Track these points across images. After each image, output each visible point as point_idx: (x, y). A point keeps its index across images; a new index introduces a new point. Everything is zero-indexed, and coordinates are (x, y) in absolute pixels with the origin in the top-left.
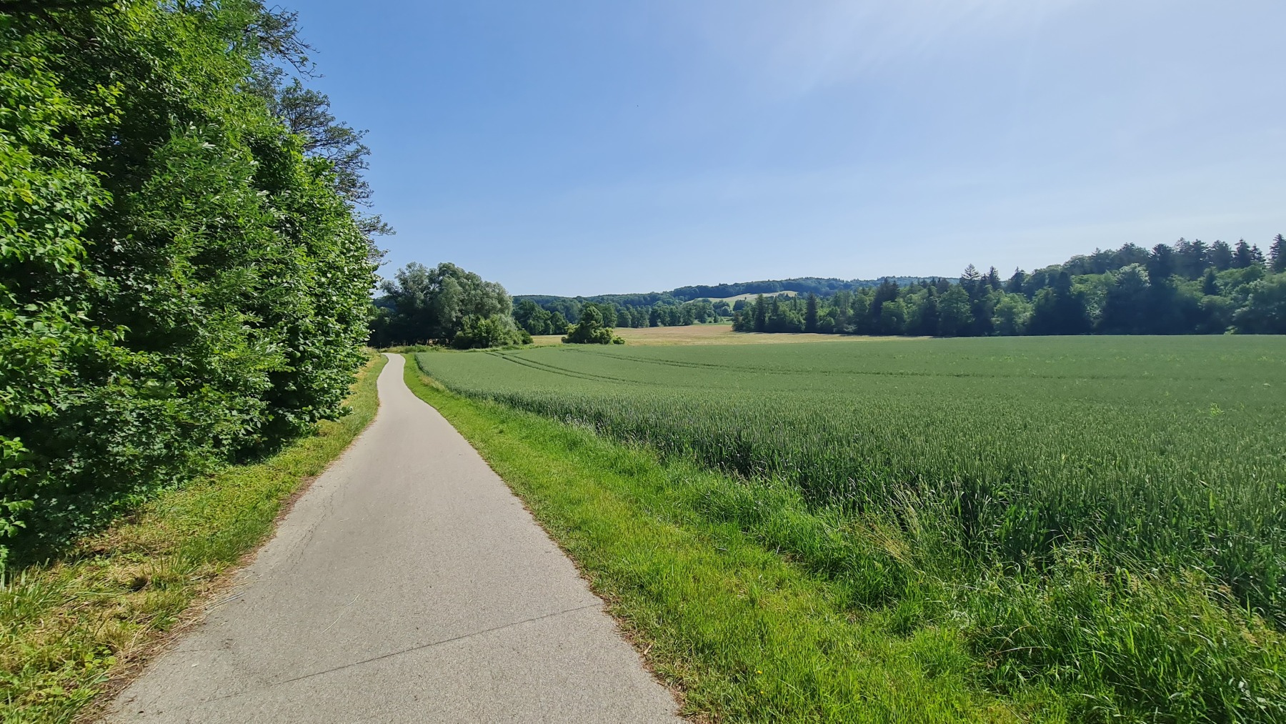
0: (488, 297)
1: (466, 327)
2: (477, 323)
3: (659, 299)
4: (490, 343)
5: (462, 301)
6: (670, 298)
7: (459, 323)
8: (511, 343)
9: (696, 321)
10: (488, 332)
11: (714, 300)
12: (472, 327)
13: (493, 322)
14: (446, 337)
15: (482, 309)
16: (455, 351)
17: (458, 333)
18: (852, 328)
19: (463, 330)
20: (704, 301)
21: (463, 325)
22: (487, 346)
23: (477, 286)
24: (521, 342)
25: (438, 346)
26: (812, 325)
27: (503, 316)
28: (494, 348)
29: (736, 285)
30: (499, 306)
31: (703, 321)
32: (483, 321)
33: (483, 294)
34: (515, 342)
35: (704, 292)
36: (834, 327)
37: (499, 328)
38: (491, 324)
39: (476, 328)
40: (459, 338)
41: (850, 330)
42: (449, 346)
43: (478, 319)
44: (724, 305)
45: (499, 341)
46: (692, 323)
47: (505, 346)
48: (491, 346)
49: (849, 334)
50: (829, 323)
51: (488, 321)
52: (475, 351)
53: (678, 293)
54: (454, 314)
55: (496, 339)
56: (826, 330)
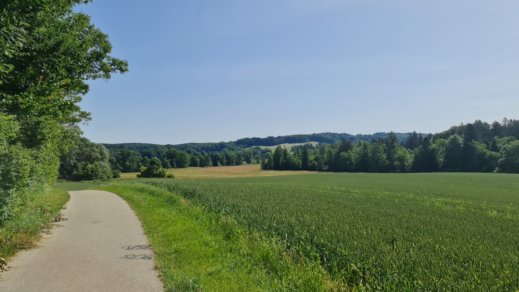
0: (94, 151)
1: (79, 169)
2: (86, 167)
3: (225, 147)
4: (93, 178)
5: (78, 154)
6: (233, 146)
7: (75, 166)
8: (106, 178)
9: (244, 163)
10: (92, 172)
11: (263, 148)
12: (83, 169)
13: (96, 166)
14: (66, 174)
15: (90, 159)
16: (72, 182)
17: (75, 172)
18: (326, 168)
19: (77, 170)
20: (256, 148)
21: (77, 168)
22: (91, 179)
23: (87, 146)
24: (112, 177)
25: (62, 180)
26: (306, 166)
27: (102, 162)
28: (95, 180)
29: (279, 137)
30: (100, 157)
31: (249, 162)
32: (90, 166)
33: (91, 150)
34: (108, 177)
35: (257, 141)
36: (316, 167)
37: (99, 169)
38: (94, 167)
39: (85, 170)
40: (75, 175)
41: (326, 169)
42: (68, 180)
43: (87, 164)
44: (268, 151)
45: (99, 177)
46: (241, 164)
47: (102, 179)
48: (94, 179)
49: (324, 171)
50: (314, 164)
51: (93, 165)
52: (84, 182)
53: (240, 142)
54: (72, 161)
55: (97, 176)
56: (312, 168)
